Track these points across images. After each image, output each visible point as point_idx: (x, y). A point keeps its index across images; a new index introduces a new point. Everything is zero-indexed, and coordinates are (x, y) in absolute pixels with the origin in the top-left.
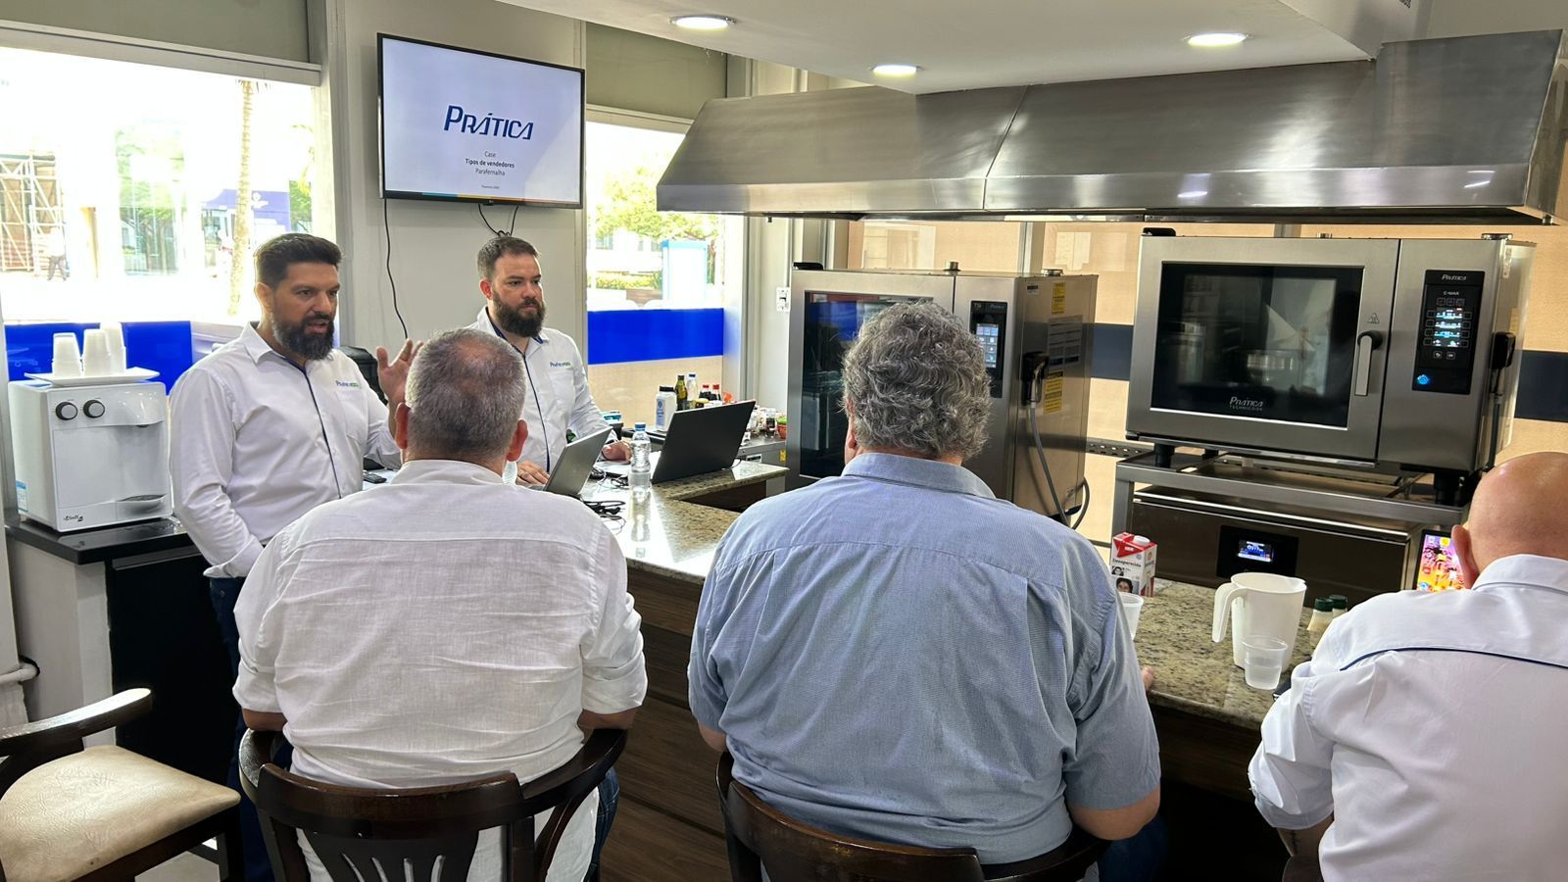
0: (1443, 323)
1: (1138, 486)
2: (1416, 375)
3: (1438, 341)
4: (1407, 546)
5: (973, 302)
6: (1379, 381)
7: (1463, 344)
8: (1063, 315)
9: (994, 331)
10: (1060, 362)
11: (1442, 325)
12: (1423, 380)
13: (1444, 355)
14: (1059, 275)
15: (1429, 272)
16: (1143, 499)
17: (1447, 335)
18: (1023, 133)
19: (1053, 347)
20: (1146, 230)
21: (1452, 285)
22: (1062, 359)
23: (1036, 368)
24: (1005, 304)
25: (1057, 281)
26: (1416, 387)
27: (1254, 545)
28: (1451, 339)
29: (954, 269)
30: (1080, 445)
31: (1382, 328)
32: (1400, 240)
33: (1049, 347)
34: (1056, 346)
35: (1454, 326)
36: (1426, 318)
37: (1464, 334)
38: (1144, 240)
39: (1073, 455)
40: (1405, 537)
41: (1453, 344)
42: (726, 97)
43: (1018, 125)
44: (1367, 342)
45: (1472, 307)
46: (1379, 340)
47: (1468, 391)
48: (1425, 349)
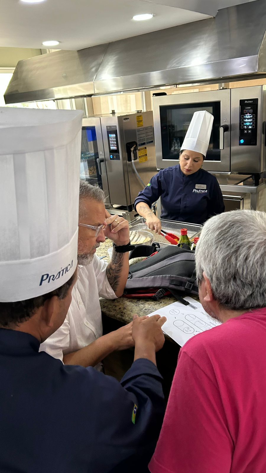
0: (246, 119)
2: (240, 140)
3: (245, 127)
4: (242, 201)
5: (107, 126)
7: (253, 127)
8: (142, 127)
9: (114, 136)
10: (144, 144)
11: (246, 120)
12: (242, 141)
13: (248, 132)
14: (141, 112)
15: (241, 101)
17: (248, 124)
19: (140, 139)
20: (154, 94)
21: (248, 105)
22: (145, 143)
23: (131, 148)
24: (115, 127)
25: (138, 115)
26: (240, 144)
28: (249, 125)
31: (228, 123)
32: (231, 89)
33: (138, 139)
34: (141, 139)
35: (250, 120)
36: (241, 118)
37: (253, 123)
38: (153, 98)
40: (240, 198)
41: (250, 127)
42: (42, 54)
44: (222, 129)
45: (255, 113)
46: (226, 129)
47: (255, 144)
48: (242, 130)
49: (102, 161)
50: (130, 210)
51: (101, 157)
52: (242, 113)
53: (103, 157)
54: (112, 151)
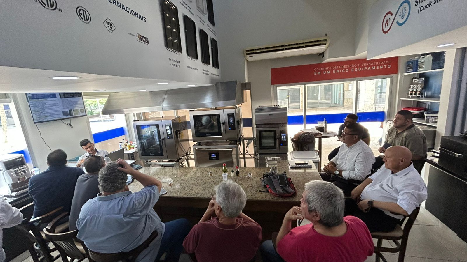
1: (196, 149)
2: (229, 127)
3: (231, 123)
5: (165, 124)
6: (225, 129)
11: (231, 121)
12: (230, 128)
13: (232, 125)
15: (228, 114)
16: (197, 151)
18: (167, 98)
20: (190, 111)
21: (231, 115)
23: (178, 132)
24: (171, 124)
25: (179, 118)
27: (213, 155)
29: (163, 117)
30: (188, 140)
31: (224, 122)
33: (180, 129)
36: (229, 120)
37: (233, 122)
39: (187, 142)
40: (231, 149)
43: (166, 97)
44: (222, 124)
45: (234, 118)
46: (223, 124)
47: (235, 129)
48: (229, 124)
49: (163, 139)
50: (178, 161)
51: (162, 137)
52: (229, 118)
53: (163, 138)
54: (168, 135)
